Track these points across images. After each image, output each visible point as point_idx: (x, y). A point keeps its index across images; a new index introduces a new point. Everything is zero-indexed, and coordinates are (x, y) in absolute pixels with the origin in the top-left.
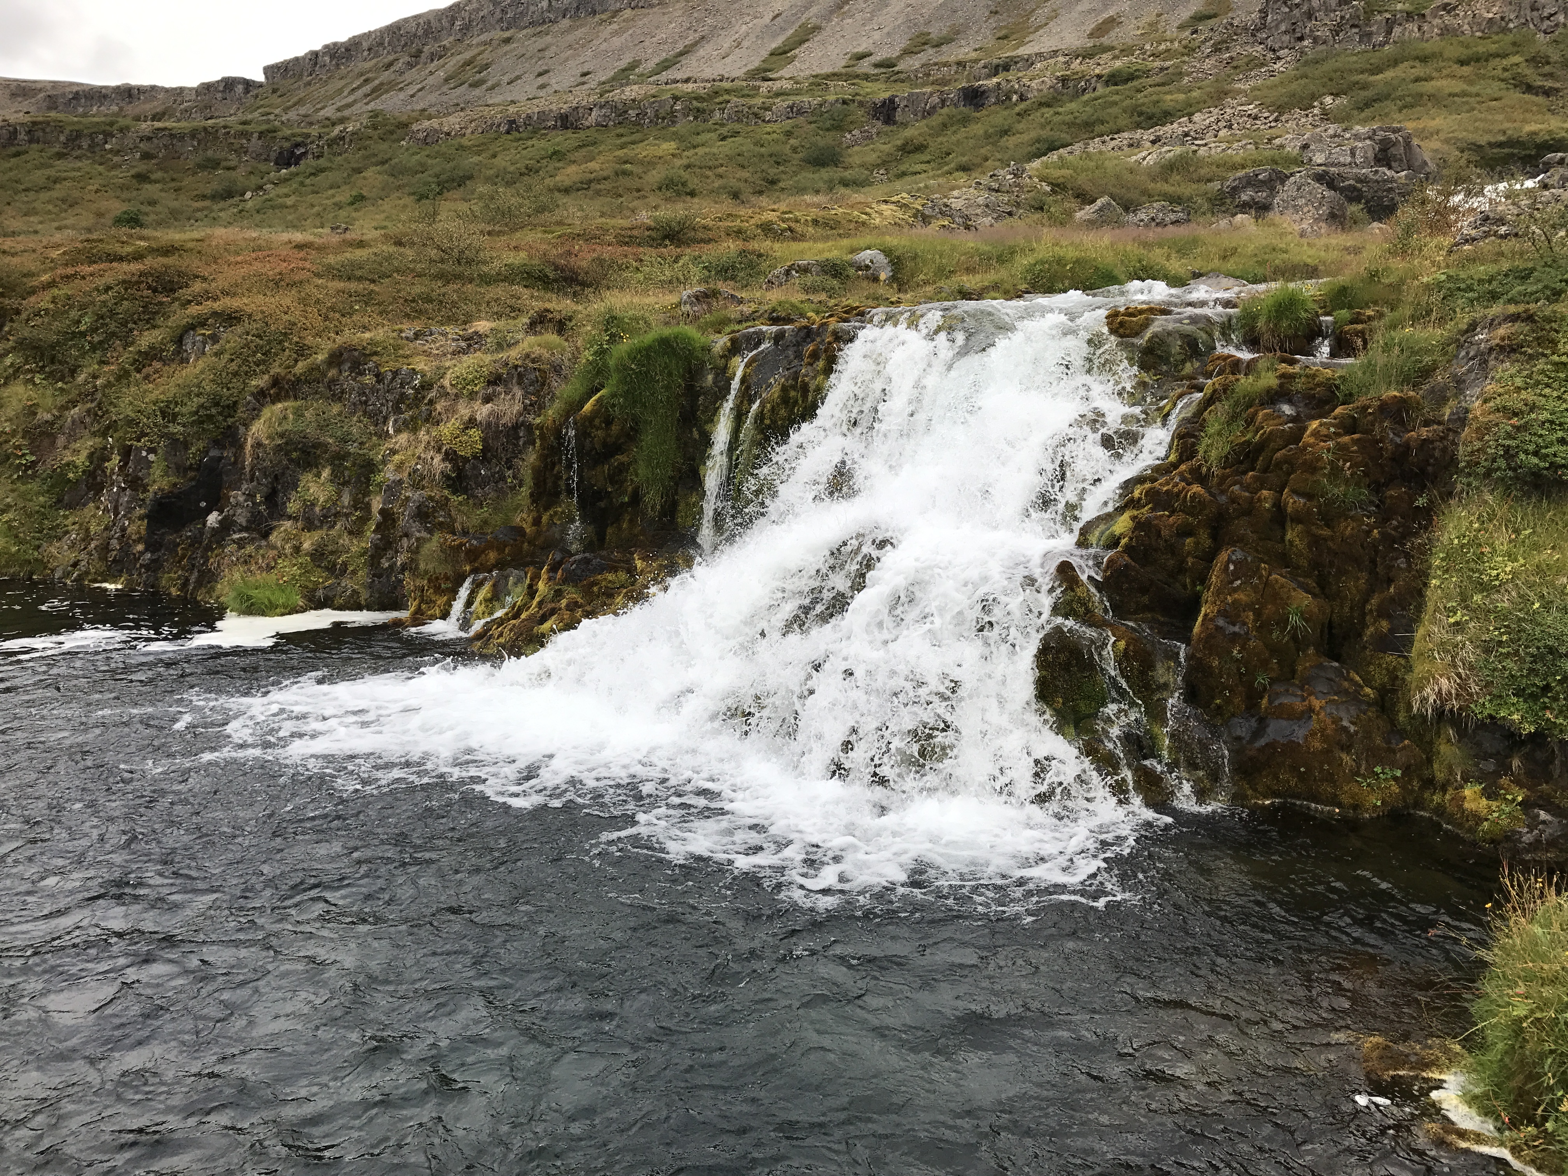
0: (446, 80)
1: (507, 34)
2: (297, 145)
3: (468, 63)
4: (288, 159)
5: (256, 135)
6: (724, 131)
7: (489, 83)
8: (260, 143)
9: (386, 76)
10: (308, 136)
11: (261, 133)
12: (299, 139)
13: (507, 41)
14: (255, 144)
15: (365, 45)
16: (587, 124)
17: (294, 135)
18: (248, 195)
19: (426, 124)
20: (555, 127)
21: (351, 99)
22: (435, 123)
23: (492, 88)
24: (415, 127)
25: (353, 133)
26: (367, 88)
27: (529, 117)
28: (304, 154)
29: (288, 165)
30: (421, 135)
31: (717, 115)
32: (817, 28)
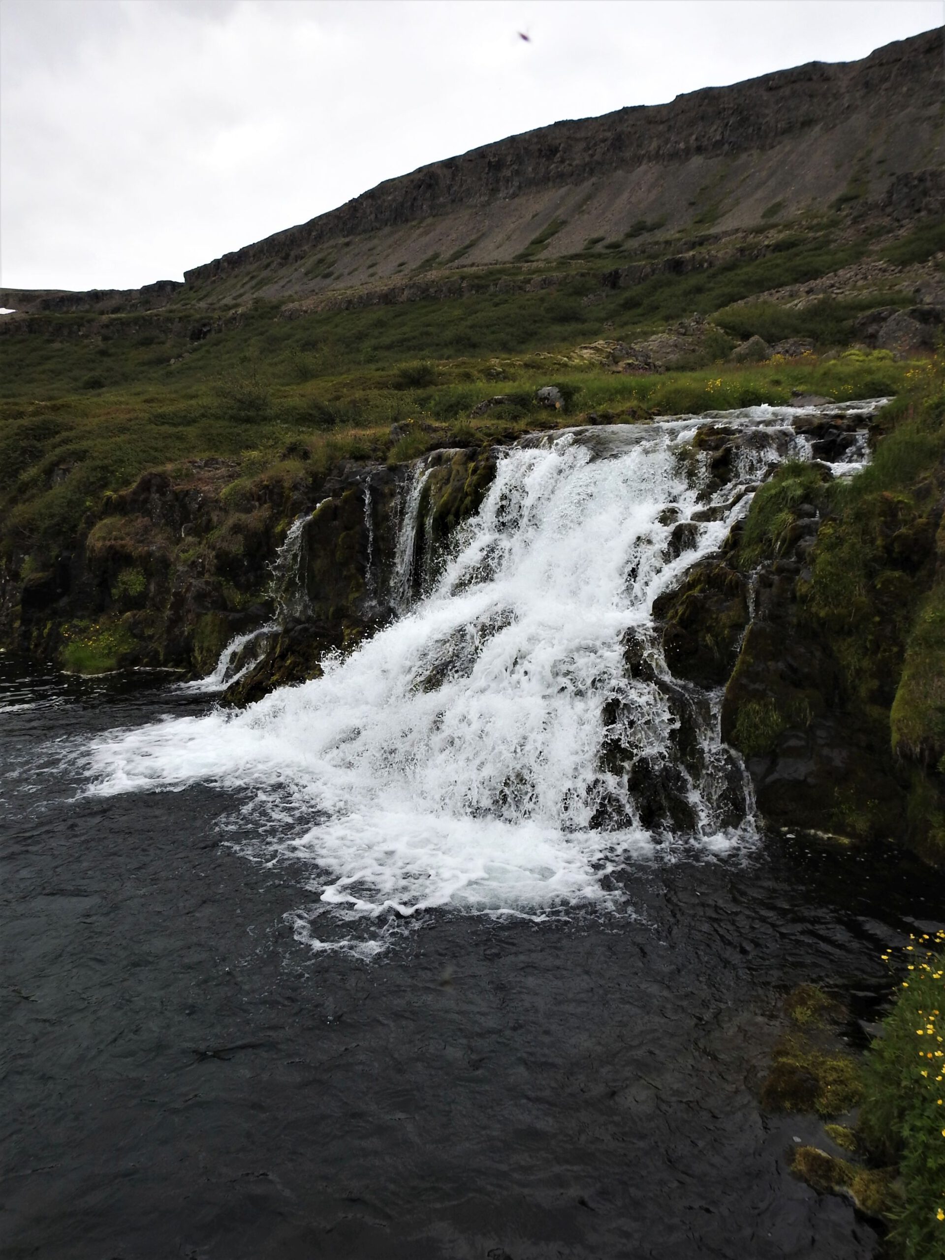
0: (306, 274)
1: (347, 240)
2: (204, 325)
3: (321, 261)
4: (197, 335)
5: (177, 320)
6: (496, 300)
7: (335, 275)
8: (180, 325)
9: (264, 274)
10: (212, 318)
11: (180, 318)
12: (207, 321)
13: (347, 244)
14: (177, 326)
15: (251, 253)
16: (401, 300)
17: (202, 318)
18: (172, 361)
19: (291, 305)
20: (378, 303)
21: (242, 291)
22: (296, 304)
23: (338, 278)
24: (283, 308)
25: (242, 315)
26: (254, 282)
27: (361, 297)
28: (209, 331)
29: (199, 339)
30: (287, 314)
31: (492, 288)
32: (564, 223)
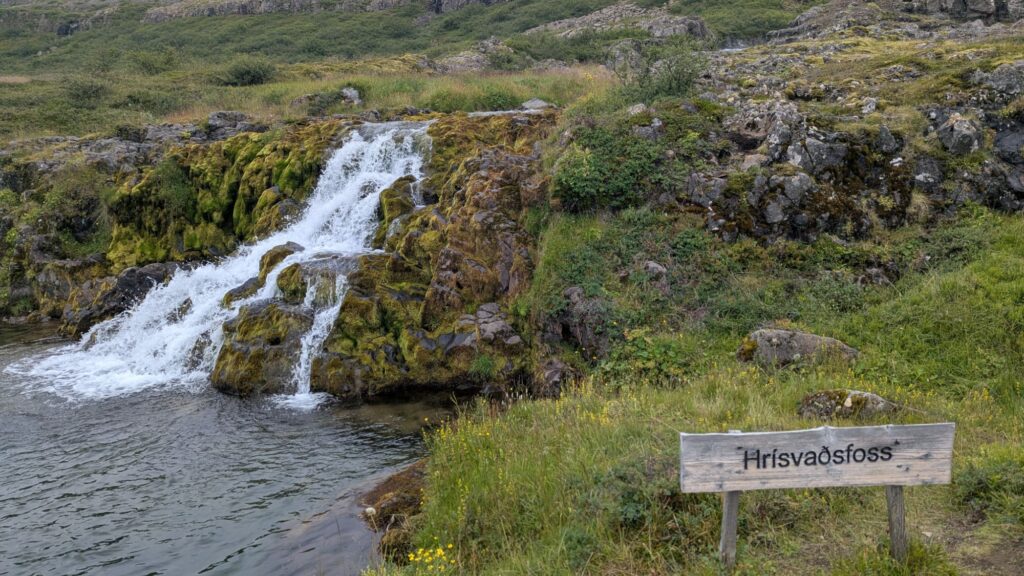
2: (72, 22)
4: (65, 30)
5: (43, 15)
8: (46, 21)
10: (79, 16)
11: (46, 14)
12: (73, 19)
14: (43, 22)
16: (258, 11)
17: (69, 16)
18: (40, 53)
19: (156, 9)
20: (239, 13)
22: (162, 9)
24: (149, 11)
25: (109, 15)
27: (222, 6)
28: (76, 28)
29: (66, 34)
30: (153, 16)
